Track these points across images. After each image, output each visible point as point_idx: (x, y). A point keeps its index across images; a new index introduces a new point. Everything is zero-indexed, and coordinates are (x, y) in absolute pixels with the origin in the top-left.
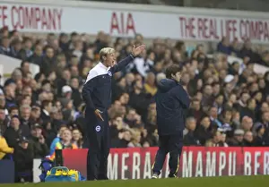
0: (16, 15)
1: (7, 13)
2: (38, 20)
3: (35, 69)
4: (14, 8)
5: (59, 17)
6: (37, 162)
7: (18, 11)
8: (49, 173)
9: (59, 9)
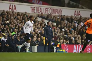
0: (51, 11)
1: (49, 10)
2: (56, 12)
3: (55, 24)
4: (50, 9)
5: (62, 11)
6: (55, 48)
7: (51, 10)
8: (58, 50)
9: (61, 9)
